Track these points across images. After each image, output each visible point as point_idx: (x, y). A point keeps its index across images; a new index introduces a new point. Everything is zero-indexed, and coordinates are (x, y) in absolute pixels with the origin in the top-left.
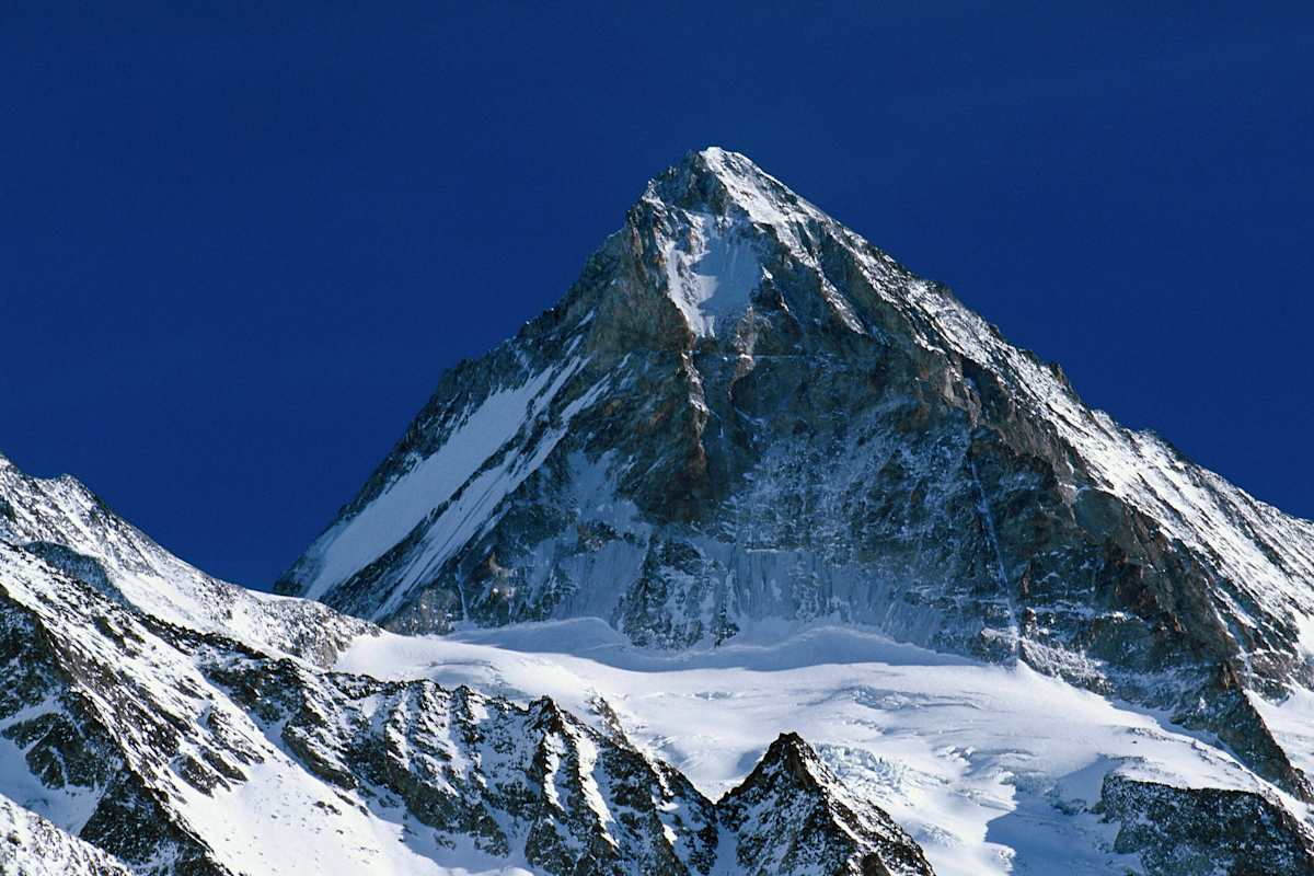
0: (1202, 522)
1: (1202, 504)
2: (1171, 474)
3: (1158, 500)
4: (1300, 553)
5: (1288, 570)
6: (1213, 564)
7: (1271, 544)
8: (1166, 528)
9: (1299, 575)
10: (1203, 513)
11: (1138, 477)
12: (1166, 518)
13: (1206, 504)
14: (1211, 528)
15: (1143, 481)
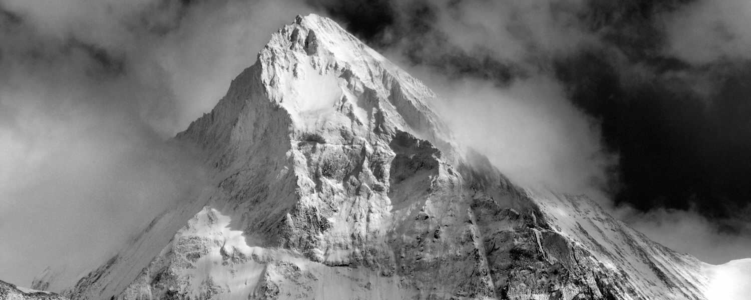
0: (616, 253)
1: (616, 242)
2: (597, 223)
3: (589, 239)
4: (677, 273)
5: (670, 284)
6: (622, 279)
7: (659, 267)
8: (594, 257)
9: (676, 287)
10: (617, 247)
11: (577, 225)
12: (593, 250)
13: (619, 241)
14: (621, 256)
15: (580, 227)
